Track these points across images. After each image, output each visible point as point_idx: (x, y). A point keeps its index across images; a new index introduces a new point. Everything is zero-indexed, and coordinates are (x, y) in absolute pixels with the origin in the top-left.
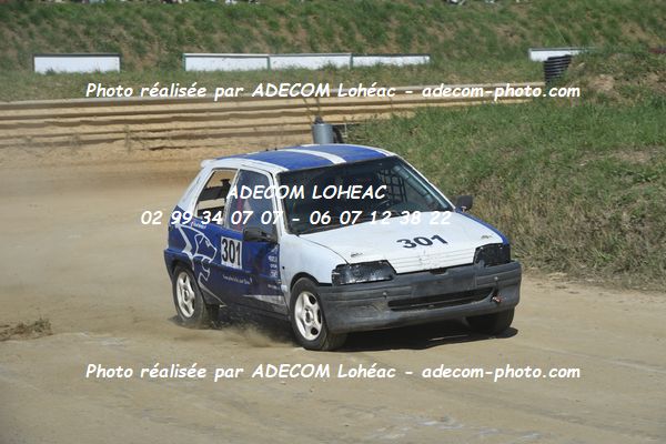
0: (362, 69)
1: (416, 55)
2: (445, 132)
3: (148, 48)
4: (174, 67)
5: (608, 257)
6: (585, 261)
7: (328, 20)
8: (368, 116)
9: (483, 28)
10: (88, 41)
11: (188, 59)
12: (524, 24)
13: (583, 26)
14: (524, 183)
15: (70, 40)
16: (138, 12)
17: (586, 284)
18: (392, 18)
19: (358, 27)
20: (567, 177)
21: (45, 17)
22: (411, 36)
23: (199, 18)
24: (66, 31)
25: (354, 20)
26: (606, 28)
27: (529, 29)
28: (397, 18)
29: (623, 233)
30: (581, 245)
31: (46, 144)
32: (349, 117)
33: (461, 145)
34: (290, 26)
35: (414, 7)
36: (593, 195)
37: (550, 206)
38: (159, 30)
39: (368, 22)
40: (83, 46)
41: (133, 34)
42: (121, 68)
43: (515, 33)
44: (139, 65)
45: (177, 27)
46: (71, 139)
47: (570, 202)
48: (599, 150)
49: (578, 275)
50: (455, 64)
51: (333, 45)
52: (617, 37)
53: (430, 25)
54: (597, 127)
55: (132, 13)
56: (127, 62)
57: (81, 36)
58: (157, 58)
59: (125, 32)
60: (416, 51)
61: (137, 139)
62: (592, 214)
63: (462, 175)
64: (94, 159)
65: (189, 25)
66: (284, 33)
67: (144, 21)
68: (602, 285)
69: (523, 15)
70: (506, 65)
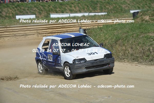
0: (91, 16)
1: (103, 12)
2: (109, 30)
3: (42, 13)
4: (48, 17)
5: (147, 58)
6: (142, 59)
7: (83, 5)
8: (92, 27)
9: (119, 6)
10: (28, 11)
11: (51, 15)
12: (129, 4)
13: (143, 5)
14: (128, 41)
15: (24, 11)
16: (40, 4)
17: (142, 64)
18: (98, 4)
19: (90, 6)
20: (137, 40)
21: (18, 6)
22: (103, 8)
23: (53, 5)
24: (23, 9)
25: (89, 5)
26: (148, 5)
27: (130, 5)
28: (99, 4)
29: (151, 52)
30: (141, 55)
31: (19, 36)
32: (87, 27)
33: (113, 33)
34: (75, 7)
35: (103, 1)
36: (144, 44)
37: (134, 46)
38: (44, 9)
39: (93, 5)
40: (27, 13)
41: (38, 10)
42: (36, 17)
43: (127, 7)
44: (40, 16)
45: (48, 8)
46: (25, 34)
47: (138, 45)
48: (145, 33)
49: (140, 62)
50: (113, 14)
51: (84, 11)
52: (151, 7)
53: (107, 5)
54: (145, 28)
55: (38, 5)
56: (37, 16)
57: (27, 10)
58: (44, 15)
59: (37, 9)
60: (104, 11)
61: (39, 34)
62: (143, 48)
63: (113, 40)
64: (30, 39)
65: (51, 7)
66: (73, 8)
67: (41, 6)
68: (146, 65)
69: (129, 2)
70: (125, 14)
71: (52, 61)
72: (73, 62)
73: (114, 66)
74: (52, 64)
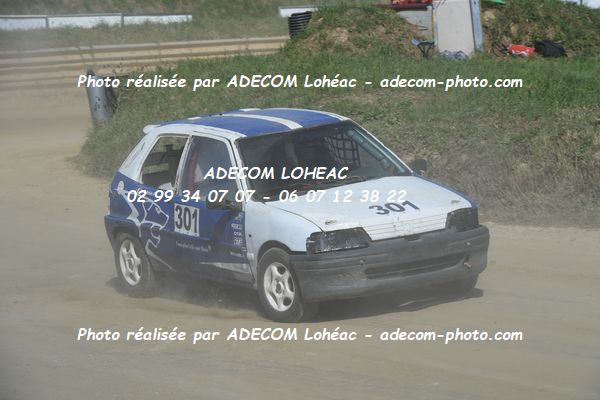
0: (132, 27)
1: (179, 14)
50: (215, 21)
51: (105, 6)
70: (259, 22)
71: (198, 235)
72: (310, 247)
73: (483, 267)
74: (198, 249)
